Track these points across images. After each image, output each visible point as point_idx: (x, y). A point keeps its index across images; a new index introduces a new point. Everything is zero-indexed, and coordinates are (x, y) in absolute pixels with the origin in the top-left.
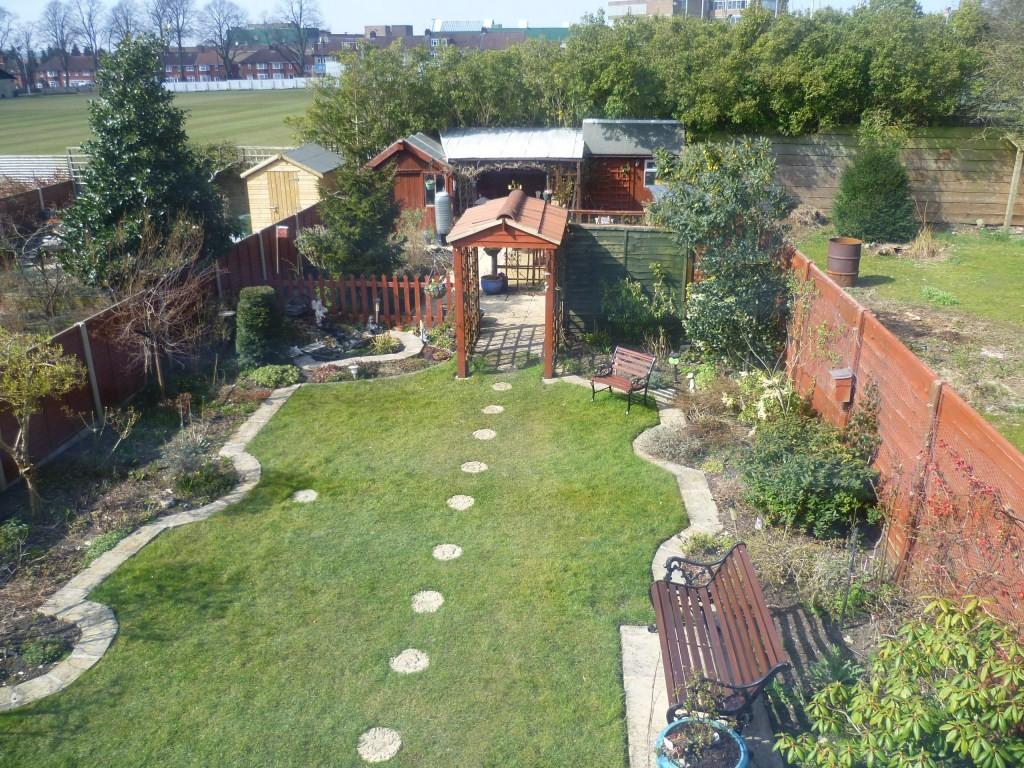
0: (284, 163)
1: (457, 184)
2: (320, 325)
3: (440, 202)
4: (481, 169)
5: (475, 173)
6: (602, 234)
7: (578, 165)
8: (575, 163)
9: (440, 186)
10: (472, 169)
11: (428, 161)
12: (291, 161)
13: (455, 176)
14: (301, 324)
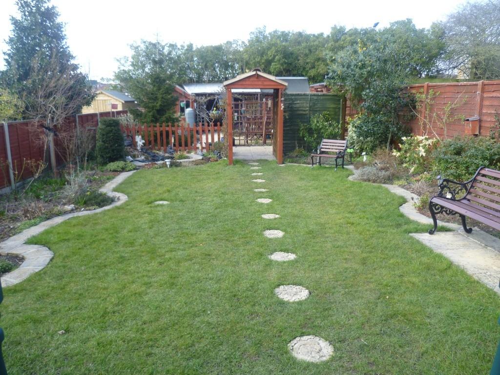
0: (104, 95)
1: (197, 105)
2: (140, 150)
3: (188, 114)
4: (209, 98)
5: (206, 100)
6: (297, 97)
7: (259, 95)
8: (257, 95)
9: (188, 106)
10: (204, 98)
11: (182, 93)
12: (107, 94)
13: (195, 101)
14: (130, 149)
